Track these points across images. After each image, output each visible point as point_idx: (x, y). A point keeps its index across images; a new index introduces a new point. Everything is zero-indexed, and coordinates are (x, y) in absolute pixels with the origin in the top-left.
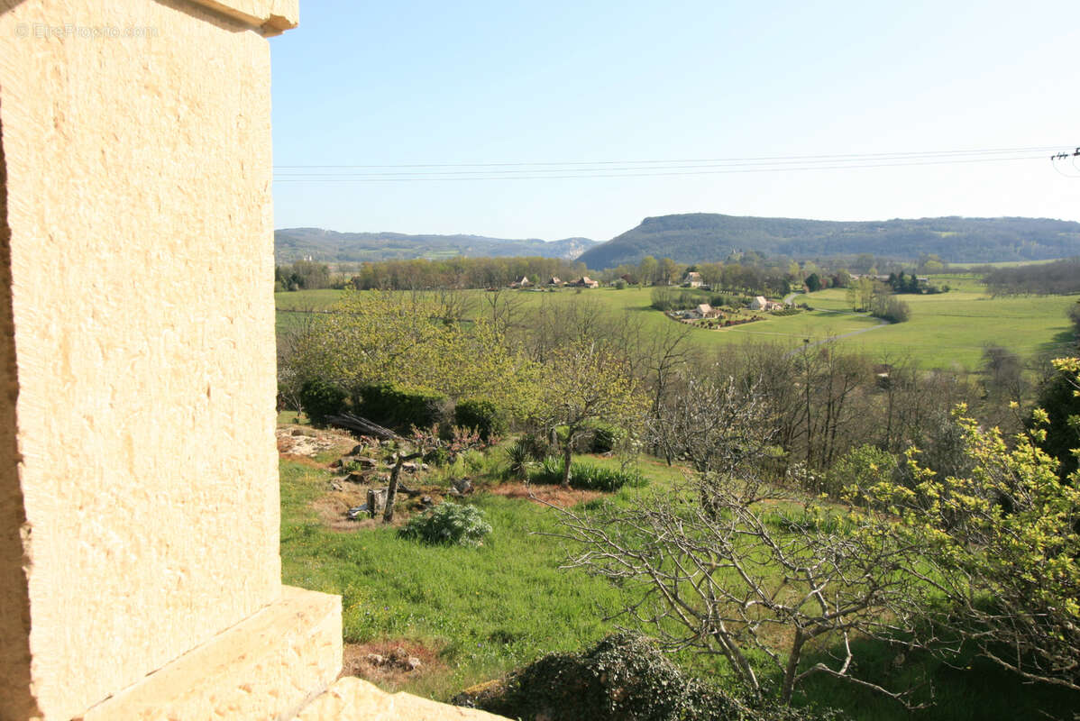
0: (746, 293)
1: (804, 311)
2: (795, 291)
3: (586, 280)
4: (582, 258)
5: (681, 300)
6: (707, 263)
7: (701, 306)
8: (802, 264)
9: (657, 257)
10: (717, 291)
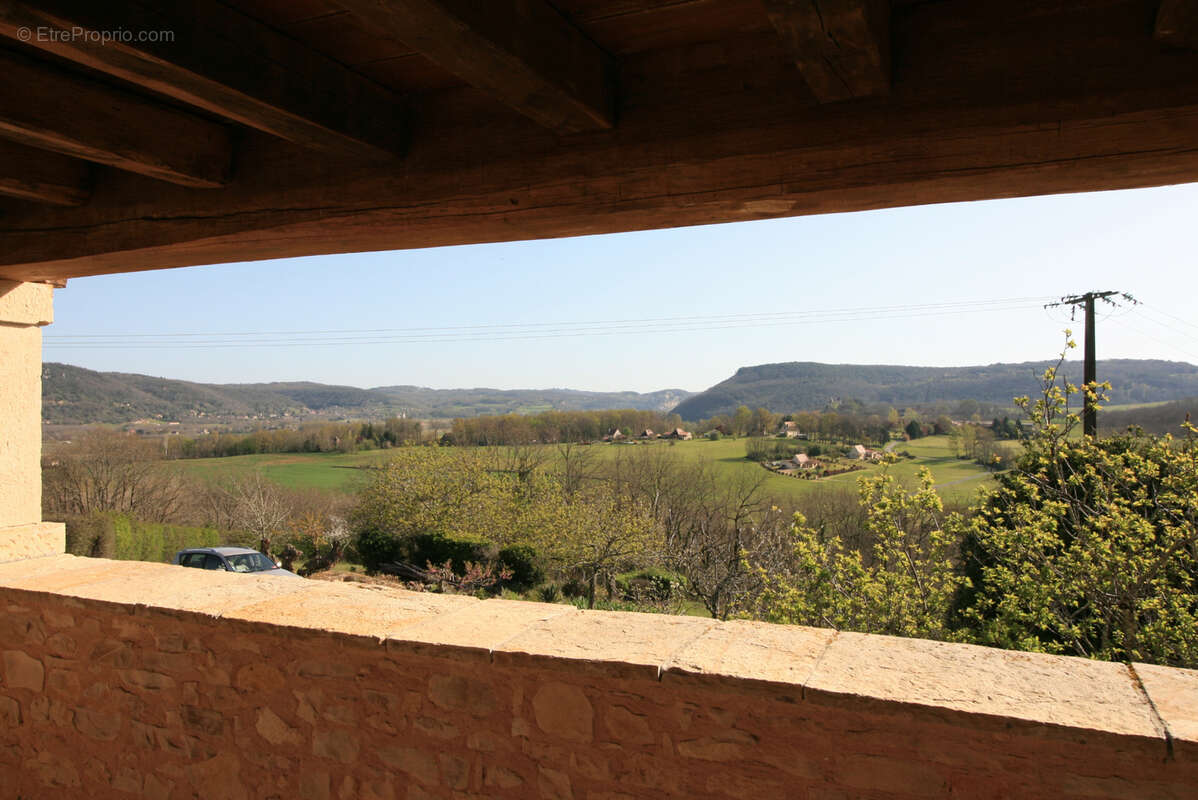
0: (844, 442)
1: (905, 460)
2: (896, 439)
3: (680, 431)
4: (676, 410)
5: (777, 450)
6: (805, 413)
7: (798, 456)
8: (901, 412)
9: (752, 407)
10: (814, 440)
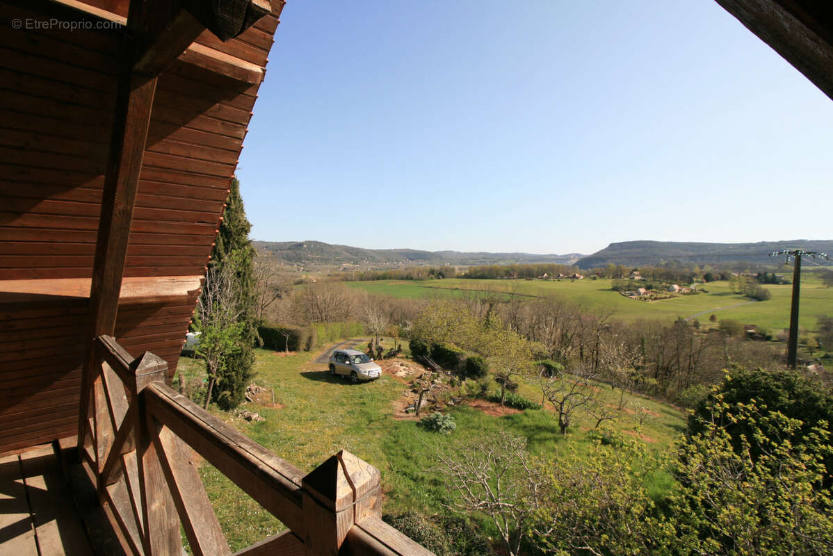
0: (666, 282)
1: (702, 293)
2: (697, 282)
3: (577, 275)
4: (577, 264)
5: (628, 286)
6: (644, 267)
7: (640, 289)
8: (702, 267)
9: (617, 264)
10: (650, 281)
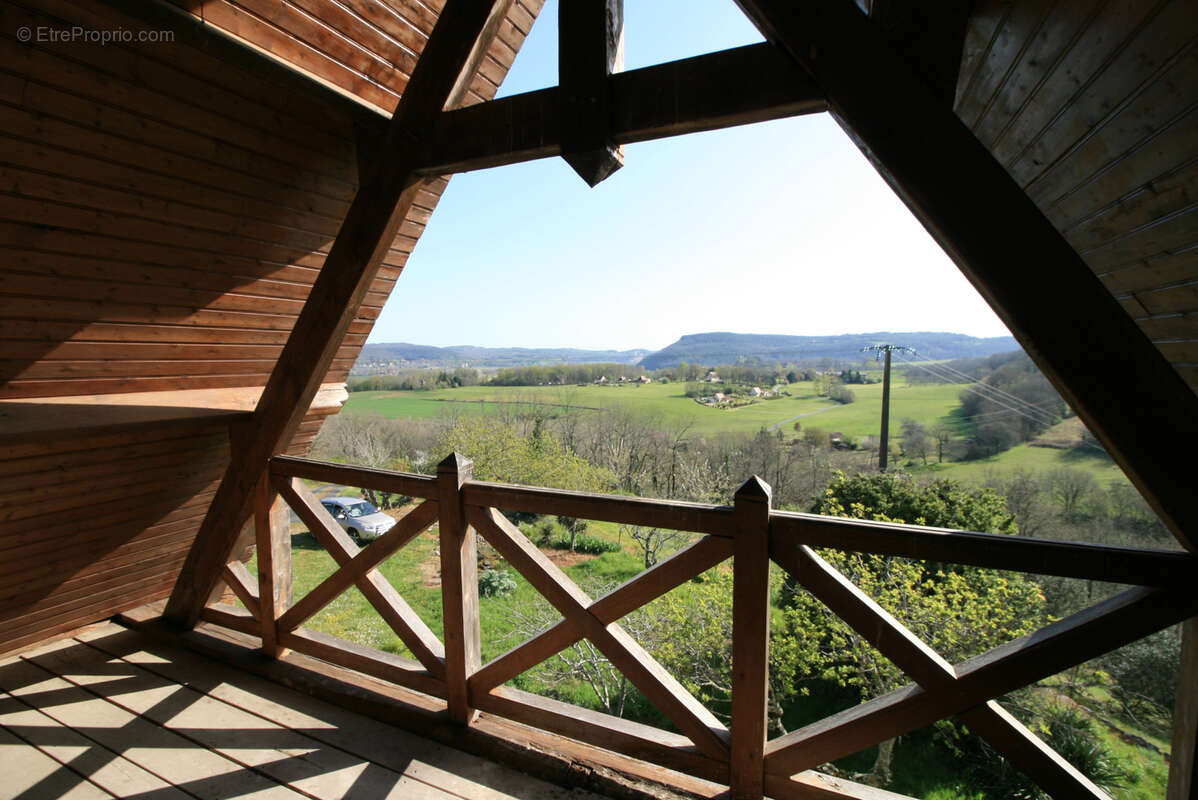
0: (747, 385)
1: (786, 397)
2: (780, 383)
3: (643, 378)
4: (641, 363)
5: (705, 391)
6: (723, 365)
7: (718, 395)
8: (784, 365)
9: (691, 362)
10: (728, 383)
